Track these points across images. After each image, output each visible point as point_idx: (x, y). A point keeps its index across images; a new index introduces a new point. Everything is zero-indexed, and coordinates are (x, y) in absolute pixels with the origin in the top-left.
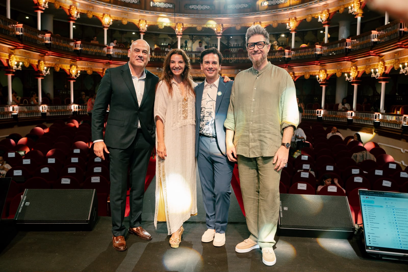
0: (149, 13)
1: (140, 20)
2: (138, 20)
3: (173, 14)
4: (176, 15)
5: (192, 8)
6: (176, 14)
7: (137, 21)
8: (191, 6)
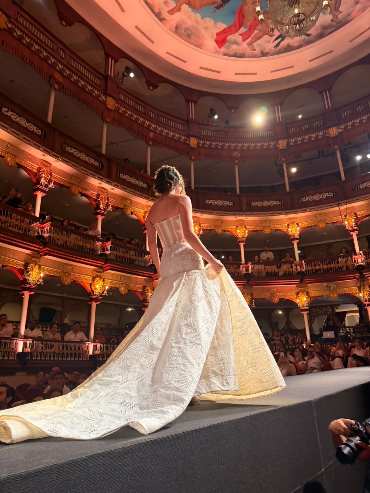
0: (298, 211)
1: (288, 225)
2: (286, 225)
3: (336, 203)
4: (341, 204)
5: (364, 187)
6: (339, 202)
7: (285, 227)
8: (361, 185)
